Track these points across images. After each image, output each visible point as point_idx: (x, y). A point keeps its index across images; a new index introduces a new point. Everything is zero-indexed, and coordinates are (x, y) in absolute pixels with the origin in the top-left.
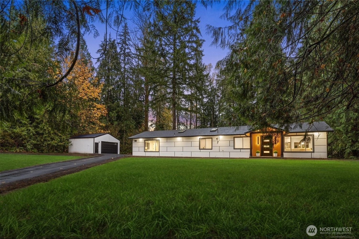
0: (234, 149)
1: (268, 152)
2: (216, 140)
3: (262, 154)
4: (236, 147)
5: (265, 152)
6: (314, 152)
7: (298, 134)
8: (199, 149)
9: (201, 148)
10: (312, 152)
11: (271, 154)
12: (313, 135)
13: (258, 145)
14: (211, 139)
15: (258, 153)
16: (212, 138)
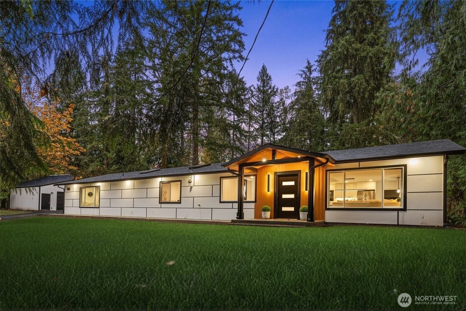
0: (221, 202)
1: (292, 209)
2: (187, 184)
3: (278, 213)
4: (224, 199)
5: (284, 209)
6: (405, 209)
7: (363, 164)
8: (160, 203)
9: (163, 200)
10: (401, 210)
11: (295, 215)
12: (405, 166)
13: (269, 193)
14: (179, 183)
15: (265, 210)
16: (181, 181)
